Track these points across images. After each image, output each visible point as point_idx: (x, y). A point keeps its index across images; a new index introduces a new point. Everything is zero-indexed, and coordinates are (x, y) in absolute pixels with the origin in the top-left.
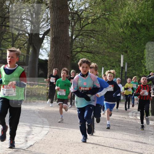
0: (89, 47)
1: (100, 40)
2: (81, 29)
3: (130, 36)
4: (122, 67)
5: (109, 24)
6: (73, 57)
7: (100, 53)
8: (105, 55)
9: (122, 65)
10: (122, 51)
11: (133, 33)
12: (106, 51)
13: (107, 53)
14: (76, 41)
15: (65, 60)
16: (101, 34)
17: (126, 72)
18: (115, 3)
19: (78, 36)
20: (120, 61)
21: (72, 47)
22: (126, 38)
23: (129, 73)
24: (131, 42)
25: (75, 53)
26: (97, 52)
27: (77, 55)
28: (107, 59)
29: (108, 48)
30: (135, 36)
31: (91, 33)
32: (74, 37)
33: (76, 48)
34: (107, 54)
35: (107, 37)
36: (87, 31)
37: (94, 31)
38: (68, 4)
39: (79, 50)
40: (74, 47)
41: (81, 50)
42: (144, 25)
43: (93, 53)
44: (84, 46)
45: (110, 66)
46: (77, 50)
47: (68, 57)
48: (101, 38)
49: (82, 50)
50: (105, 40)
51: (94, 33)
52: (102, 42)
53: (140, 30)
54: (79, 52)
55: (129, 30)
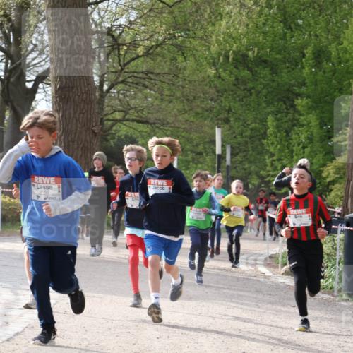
0: (143, 110)
1: (167, 95)
2: (122, 69)
3: (235, 85)
4: (219, 155)
5: (185, 58)
6: (105, 132)
7: (168, 123)
8: (179, 128)
9: (218, 151)
10: (218, 119)
11: (240, 78)
12: (180, 118)
13: (183, 124)
14: (110, 96)
15: (88, 138)
16: (167, 81)
17: (228, 166)
18: (197, 11)
19: (116, 84)
20: (213, 142)
21: (102, 109)
22: (226, 91)
23: (235, 168)
24: (237, 99)
25: (110, 123)
26: (160, 120)
27: (114, 128)
28: (183, 137)
29: (186, 112)
30: (245, 85)
31: (144, 79)
32: (105, 87)
33: (112, 111)
34: (183, 126)
35: (183, 87)
36: (135, 74)
37: (152, 73)
38: (90, 12)
39: (118, 116)
40: (107, 109)
41: (124, 117)
42: (265, 62)
43: (151, 124)
44: (129, 107)
45: (192, 152)
46: (114, 115)
47: (93, 132)
48: (168, 90)
49: (127, 117)
50: (178, 94)
51: (151, 79)
52: (171, 98)
53: (256, 71)
54: (120, 121)
55: (231, 73)
